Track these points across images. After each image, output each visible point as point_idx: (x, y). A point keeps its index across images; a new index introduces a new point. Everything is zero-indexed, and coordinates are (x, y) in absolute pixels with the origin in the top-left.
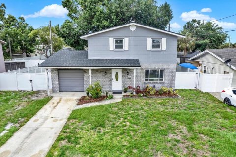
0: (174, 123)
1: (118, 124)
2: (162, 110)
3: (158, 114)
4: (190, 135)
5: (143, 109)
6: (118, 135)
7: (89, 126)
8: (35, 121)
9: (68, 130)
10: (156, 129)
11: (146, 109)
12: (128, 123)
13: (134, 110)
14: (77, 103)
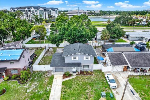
0: (88, 86)
1: (75, 87)
2: (87, 81)
3: (85, 83)
4: (91, 91)
5: (81, 81)
6: (75, 91)
7: (68, 88)
8: (54, 86)
9: (63, 89)
10: (84, 89)
11: (82, 81)
12: (77, 87)
13: (79, 81)
14: (62, 78)
